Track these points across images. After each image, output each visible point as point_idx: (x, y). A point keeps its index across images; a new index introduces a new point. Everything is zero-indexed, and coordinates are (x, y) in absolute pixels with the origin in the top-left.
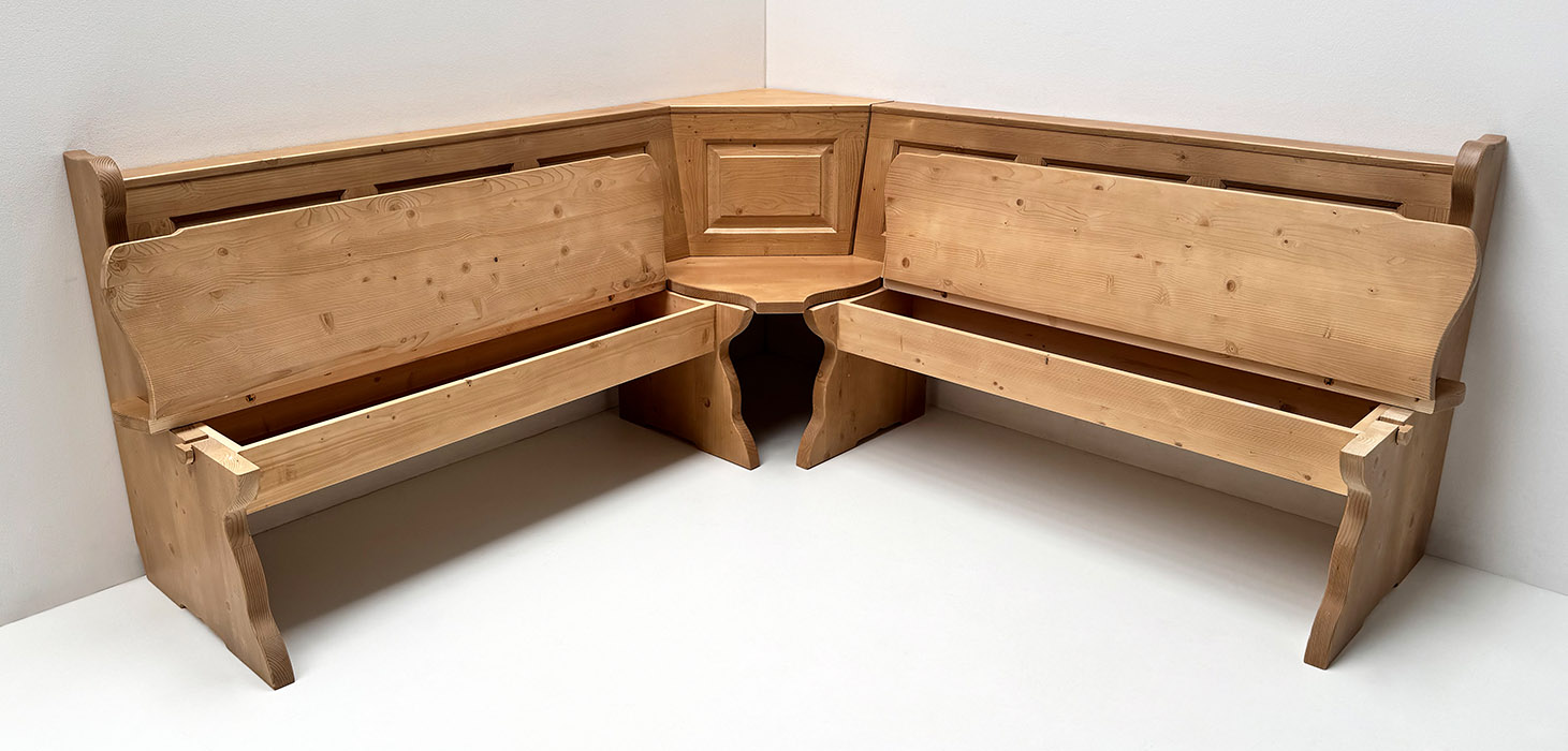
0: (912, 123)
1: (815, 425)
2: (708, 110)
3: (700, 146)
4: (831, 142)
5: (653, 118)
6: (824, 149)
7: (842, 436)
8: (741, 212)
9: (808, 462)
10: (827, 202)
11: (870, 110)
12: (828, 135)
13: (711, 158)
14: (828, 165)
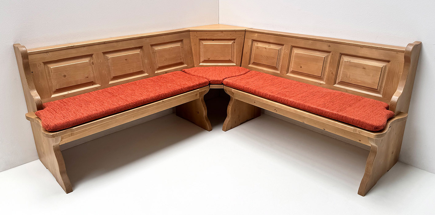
0: (256, 35)
1: (227, 120)
2: (200, 31)
3: (198, 41)
4: (234, 40)
5: (185, 33)
6: (232, 42)
7: (236, 122)
8: (209, 59)
9: (226, 130)
10: (233, 56)
11: (245, 31)
12: (233, 38)
13: (201, 44)
14: (233, 46)
